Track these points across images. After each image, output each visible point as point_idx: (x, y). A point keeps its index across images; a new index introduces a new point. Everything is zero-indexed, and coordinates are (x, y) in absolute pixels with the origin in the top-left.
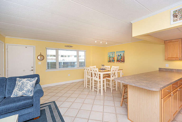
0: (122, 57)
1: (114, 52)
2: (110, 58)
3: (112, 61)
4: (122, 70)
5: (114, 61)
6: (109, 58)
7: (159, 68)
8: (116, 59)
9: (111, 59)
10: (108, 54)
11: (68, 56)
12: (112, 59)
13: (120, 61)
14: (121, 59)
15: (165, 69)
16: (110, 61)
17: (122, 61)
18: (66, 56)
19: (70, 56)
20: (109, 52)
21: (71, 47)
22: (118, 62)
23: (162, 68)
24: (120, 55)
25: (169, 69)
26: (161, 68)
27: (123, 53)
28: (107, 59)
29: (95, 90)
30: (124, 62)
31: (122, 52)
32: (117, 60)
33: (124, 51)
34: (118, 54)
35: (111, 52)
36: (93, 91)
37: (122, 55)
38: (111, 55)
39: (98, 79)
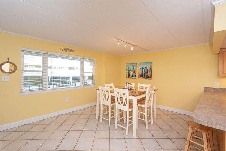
0: (148, 70)
1: (136, 64)
2: (129, 72)
3: (132, 76)
4: (157, 90)
5: (136, 76)
6: (127, 72)
7: (205, 87)
8: (139, 73)
9: (131, 74)
10: (126, 66)
11: (59, 68)
12: (133, 73)
13: (145, 77)
14: (146, 74)
15: (214, 88)
16: (129, 76)
17: (148, 77)
18: (55, 68)
19: (61, 68)
20: (128, 64)
21: (72, 51)
22: (142, 78)
23: (209, 88)
24: (144, 68)
25: (220, 89)
26: (207, 88)
27: (150, 65)
28: (124, 73)
29: (119, 126)
30: (151, 78)
31: (148, 64)
32: (141, 75)
33: (152, 62)
34: (141, 66)
35: (130, 64)
36: (116, 128)
37: (148, 68)
38: (131, 68)
39: (126, 109)
